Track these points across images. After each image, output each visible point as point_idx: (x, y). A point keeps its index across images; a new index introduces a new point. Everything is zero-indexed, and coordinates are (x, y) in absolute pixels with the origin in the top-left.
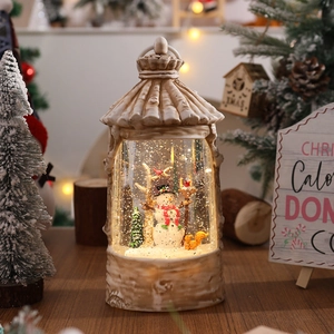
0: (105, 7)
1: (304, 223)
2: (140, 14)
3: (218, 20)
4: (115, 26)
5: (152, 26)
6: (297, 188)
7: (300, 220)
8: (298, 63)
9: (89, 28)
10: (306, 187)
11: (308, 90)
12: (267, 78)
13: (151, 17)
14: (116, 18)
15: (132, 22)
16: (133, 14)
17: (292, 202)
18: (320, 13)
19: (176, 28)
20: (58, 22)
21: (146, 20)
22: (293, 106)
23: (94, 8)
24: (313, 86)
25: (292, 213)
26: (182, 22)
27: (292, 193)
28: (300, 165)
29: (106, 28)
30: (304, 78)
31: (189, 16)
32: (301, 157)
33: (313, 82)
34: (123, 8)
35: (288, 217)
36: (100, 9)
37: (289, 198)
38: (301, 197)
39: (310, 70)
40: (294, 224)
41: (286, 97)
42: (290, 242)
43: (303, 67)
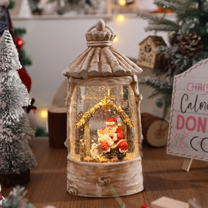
0: (66, 3)
1: (187, 131)
2: (87, 7)
3: (135, 10)
4: (71, 14)
5: (94, 13)
6: (184, 110)
7: (184, 130)
8: (184, 35)
9: (56, 16)
10: (189, 110)
11: (191, 52)
12: (165, 45)
13: (94, 8)
14: (73, 9)
15: (82, 12)
16: (83, 7)
17: (181, 119)
18: (197, 5)
19: (109, 15)
20: (37, 12)
21: (91, 10)
22: (181, 62)
23: (59, 3)
24: (193, 49)
25: (180, 125)
26: (113, 11)
27: (181, 114)
28: (185, 97)
29: (66, 15)
30: (188, 44)
31: (117, 7)
32: (186, 92)
33: (193, 47)
34: (77, 3)
35: (178, 128)
36: (63, 4)
37: (179, 117)
38: (186, 116)
39: (192, 39)
40: (181, 132)
41: (177, 56)
42: (179, 143)
43: (187, 38)
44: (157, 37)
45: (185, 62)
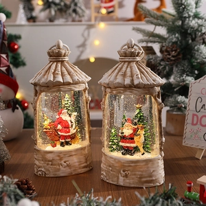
0: (55, 11)
1: (201, 127)
2: (74, 15)
4: (60, 21)
5: (81, 21)
6: (198, 110)
7: (198, 126)
9: (49, 23)
10: (202, 110)
11: (172, 60)
12: (154, 53)
13: (80, 17)
14: (62, 17)
15: (70, 19)
16: (70, 15)
17: (195, 117)
18: (181, 22)
19: (93, 22)
20: (32, 19)
21: (77, 18)
22: (165, 68)
23: (50, 12)
24: (173, 59)
25: (195, 122)
26: (96, 18)
27: (195, 113)
28: (200, 99)
29: (56, 22)
30: (169, 55)
31: (100, 15)
32: (201, 95)
33: (173, 56)
34: (65, 12)
35: (193, 124)
36: (53, 13)
37: (194, 115)
38: (200, 115)
39: (172, 51)
40: (195, 128)
41: (162, 63)
42: (193, 136)
43: (168, 49)
44: (148, 47)
45: (167, 68)
